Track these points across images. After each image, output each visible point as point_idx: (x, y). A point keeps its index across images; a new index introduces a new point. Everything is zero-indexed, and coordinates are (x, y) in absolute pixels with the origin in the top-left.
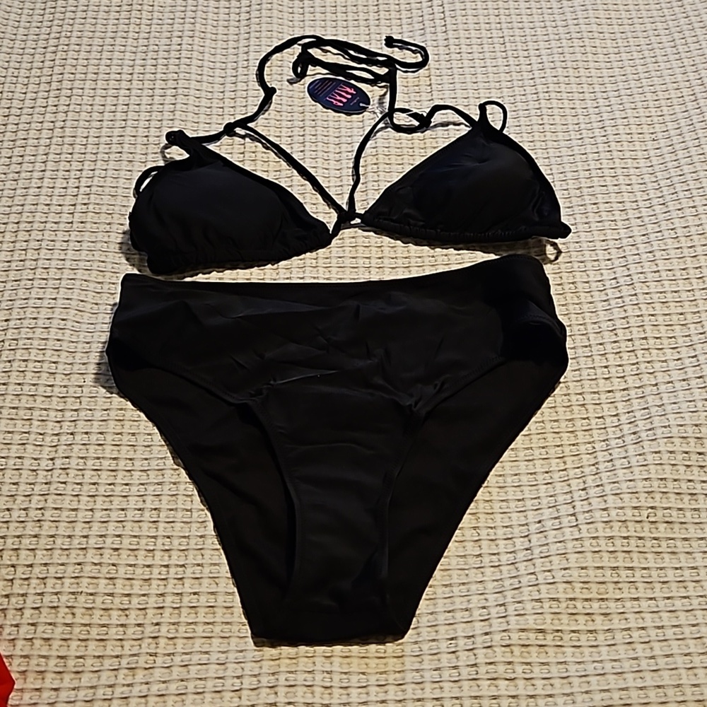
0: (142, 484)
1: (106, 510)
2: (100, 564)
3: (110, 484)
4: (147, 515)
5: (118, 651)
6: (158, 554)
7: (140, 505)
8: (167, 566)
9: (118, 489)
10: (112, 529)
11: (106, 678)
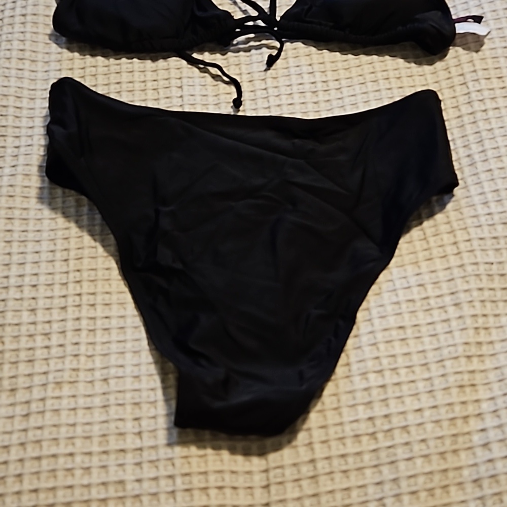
0: (52, 230)
1: (22, 253)
2: (21, 299)
3: (23, 231)
4: (58, 255)
5: (45, 369)
6: (71, 286)
7: (52, 248)
8: (79, 295)
9: (31, 236)
10: (29, 269)
11: (37, 393)
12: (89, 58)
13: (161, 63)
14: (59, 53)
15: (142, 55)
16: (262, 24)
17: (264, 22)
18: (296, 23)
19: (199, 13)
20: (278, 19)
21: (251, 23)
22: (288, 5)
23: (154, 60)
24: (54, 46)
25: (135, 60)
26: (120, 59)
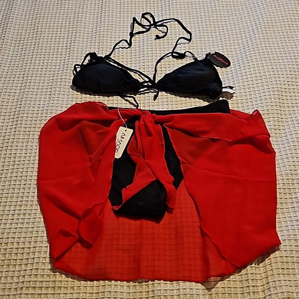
12: (84, 95)
13: (111, 98)
14: (73, 92)
15: (103, 95)
16: (150, 84)
17: (151, 83)
18: (163, 84)
19: (126, 80)
20: (156, 82)
21: (146, 84)
22: (161, 77)
23: (108, 97)
24: (71, 90)
25: (101, 97)
26: (95, 96)
